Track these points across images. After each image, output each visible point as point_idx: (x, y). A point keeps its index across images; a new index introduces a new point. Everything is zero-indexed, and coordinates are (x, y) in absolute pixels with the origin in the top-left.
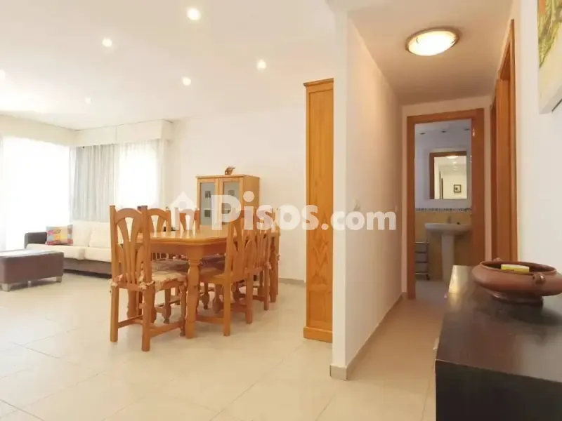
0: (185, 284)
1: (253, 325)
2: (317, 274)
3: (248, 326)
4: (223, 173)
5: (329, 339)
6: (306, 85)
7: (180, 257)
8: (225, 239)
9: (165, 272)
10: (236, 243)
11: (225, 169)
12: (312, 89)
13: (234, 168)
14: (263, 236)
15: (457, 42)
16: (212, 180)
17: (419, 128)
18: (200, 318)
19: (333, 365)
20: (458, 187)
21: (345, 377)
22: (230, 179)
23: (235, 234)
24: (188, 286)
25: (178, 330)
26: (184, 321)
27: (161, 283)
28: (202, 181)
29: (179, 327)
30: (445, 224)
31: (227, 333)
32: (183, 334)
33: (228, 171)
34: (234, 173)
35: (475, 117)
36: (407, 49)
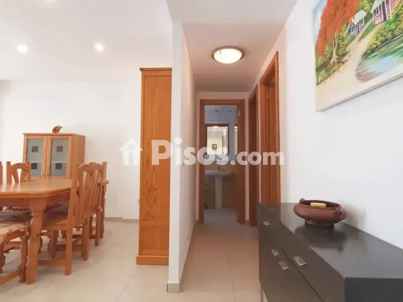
0: (27, 234)
1: (90, 261)
2: (148, 214)
3: (85, 262)
4: (50, 132)
5: (165, 262)
6: (142, 69)
7: (10, 208)
8: (69, 189)
9: (6, 224)
10: (78, 193)
11: (53, 128)
12: (147, 73)
13: (62, 128)
14: (97, 185)
15: (241, 58)
16: (41, 137)
17: (207, 107)
18: (41, 263)
19: (168, 283)
20: (215, 146)
21: (178, 289)
22: (59, 137)
23: (78, 185)
24: (30, 235)
25: (18, 278)
26: (25, 268)
27: (3, 236)
28: (29, 137)
29: (19, 275)
30: (217, 171)
31: (68, 273)
32: (24, 280)
33: (56, 130)
34: (61, 132)
35: (240, 104)
36: (213, 57)
